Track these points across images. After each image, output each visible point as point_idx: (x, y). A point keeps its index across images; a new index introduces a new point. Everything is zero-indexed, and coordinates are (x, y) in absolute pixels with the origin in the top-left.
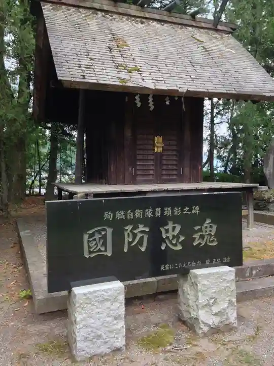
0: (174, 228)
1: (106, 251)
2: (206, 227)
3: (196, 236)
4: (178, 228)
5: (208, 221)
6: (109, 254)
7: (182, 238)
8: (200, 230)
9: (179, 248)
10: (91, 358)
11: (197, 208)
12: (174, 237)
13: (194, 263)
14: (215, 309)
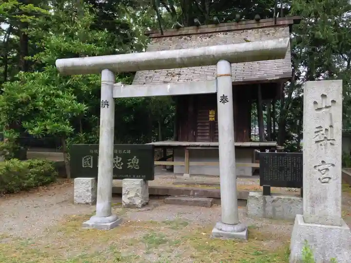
0: (119, 159)
1: (90, 165)
2: (134, 160)
3: (129, 164)
4: (121, 159)
5: (135, 157)
6: (91, 167)
7: (122, 164)
8: (131, 161)
9: (121, 168)
10: (78, 204)
11: (129, 151)
12: (118, 163)
13: (127, 176)
14: (128, 196)
